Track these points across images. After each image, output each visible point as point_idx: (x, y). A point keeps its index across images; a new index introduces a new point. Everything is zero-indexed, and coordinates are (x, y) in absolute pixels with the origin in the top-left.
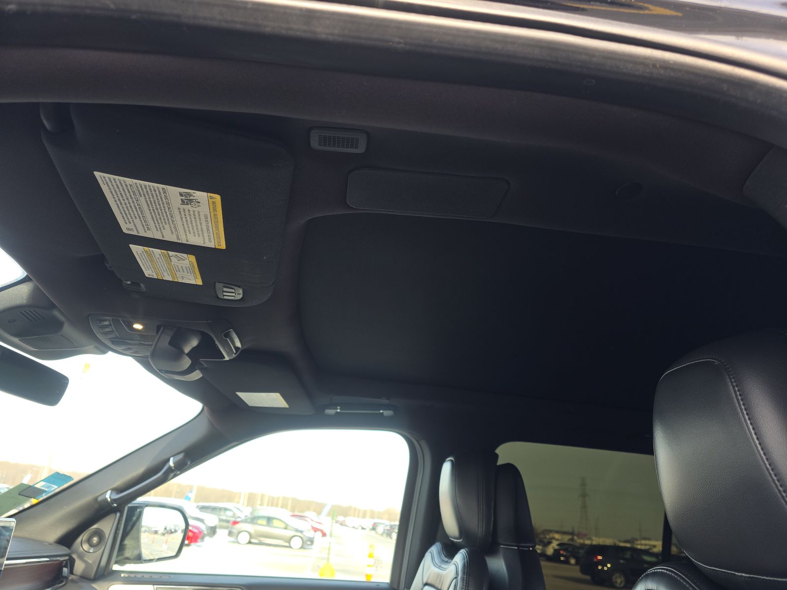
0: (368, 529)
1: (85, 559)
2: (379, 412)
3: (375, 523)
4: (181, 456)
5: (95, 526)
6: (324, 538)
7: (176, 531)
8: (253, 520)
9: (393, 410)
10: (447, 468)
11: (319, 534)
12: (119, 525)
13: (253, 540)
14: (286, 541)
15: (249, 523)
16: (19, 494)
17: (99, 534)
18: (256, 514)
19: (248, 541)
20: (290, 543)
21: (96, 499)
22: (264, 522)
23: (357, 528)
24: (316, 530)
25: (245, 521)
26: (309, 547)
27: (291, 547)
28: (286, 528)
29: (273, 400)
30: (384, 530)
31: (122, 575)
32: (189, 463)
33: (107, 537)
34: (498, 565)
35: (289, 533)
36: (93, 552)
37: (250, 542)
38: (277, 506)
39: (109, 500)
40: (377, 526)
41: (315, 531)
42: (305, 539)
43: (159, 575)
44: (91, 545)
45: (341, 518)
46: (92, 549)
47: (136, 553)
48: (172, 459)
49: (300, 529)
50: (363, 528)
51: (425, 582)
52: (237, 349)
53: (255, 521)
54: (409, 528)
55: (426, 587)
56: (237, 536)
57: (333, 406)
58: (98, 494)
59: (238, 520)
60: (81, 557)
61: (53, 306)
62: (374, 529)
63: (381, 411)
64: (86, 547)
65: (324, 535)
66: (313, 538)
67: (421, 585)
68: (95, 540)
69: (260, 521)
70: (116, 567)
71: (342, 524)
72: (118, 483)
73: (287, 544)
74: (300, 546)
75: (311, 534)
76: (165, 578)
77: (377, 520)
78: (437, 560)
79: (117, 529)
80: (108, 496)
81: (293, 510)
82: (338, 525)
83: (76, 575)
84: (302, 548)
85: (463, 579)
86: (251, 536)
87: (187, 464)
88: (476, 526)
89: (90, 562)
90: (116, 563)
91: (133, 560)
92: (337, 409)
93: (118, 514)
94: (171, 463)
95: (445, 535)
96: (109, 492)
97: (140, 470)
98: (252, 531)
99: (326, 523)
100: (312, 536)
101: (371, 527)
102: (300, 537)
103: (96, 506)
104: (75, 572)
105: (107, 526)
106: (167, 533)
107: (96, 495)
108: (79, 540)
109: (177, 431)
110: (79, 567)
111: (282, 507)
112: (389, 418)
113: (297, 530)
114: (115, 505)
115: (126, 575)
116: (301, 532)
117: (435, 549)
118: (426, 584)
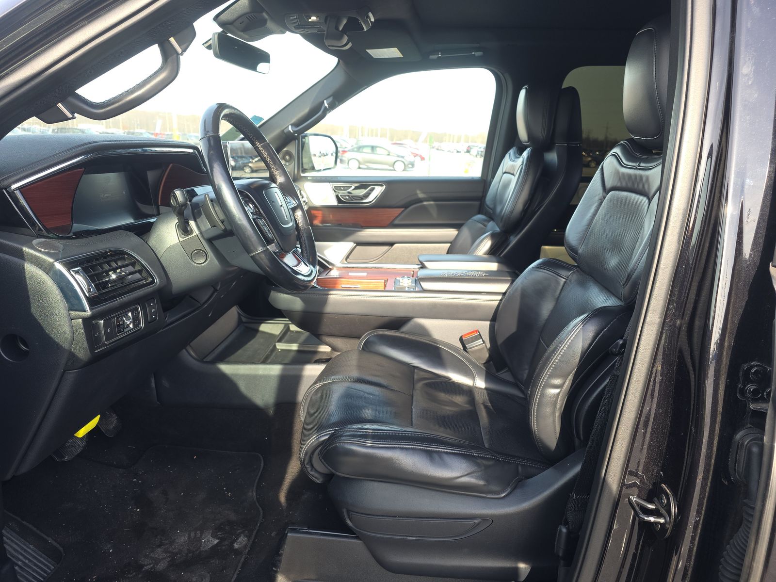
0: (463, 152)
2: (470, 54)
3: (469, 146)
4: (331, 99)
5: (285, 149)
6: (423, 161)
7: (327, 155)
8: (359, 149)
9: (483, 52)
10: (523, 94)
11: (418, 158)
13: (361, 166)
14: (390, 166)
15: (356, 151)
17: (288, 153)
18: (361, 144)
19: (358, 167)
20: (394, 168)
21: (283, 131)
22: (369, 150)
23: (453, 152)
24: (416, 155)
25: (352, 150)
26: (411, 169)
27: (395, 170)
28: (389, 155)
29: (393, 53)
30: (478, 151)
31: (308, 178)
32: (337, 103)
33: (294, 156)
34: (552, 157)
35: (391, 159)
36: (289, 165)
37: (359, 168)
38: (377, 136)
39: (292, 131)
40: (471, 149)
41: (415, 157)
42: (406, 163)
44: (286, 161)
45: (436, 144)
46: (287, 163)
47: (310, 165)
48: (325, 101)
49: (401, 154)
50: (458, 152)
51: (504, 171)
52: (371, 22)
53: (361, 150)
54: (495, 140)
55: (505, 174)
56: (348, 163)
57: (435, 52)
58: (284, 128)
59: (346, 150)
61: (263, 10)
62: (468, 151)
63: (473, 53)
64: (283, 162)
65: (423, 159)
66: (414, 161)
67: (501, 174)
68: (287, 157)
69: (365, 150)
70: (302, 175)
71: (438, 149)
72: (294, 121)
73: (392, 168)
74: (403, 169)
75: (411, 158)
76: (335, 179)
77: (470, 144)
78: (513, 157)
79: (298, 150)
80: (290, 128)
81: (392, 139)
82: (434, 150)
84: (404, 170)
85: (526, 164)
86: (360, 163)
87: (336, 104)
88: (540, 133)
90: (302, 171)
91: (310, 170)
92: (439, 55)
93: (297, 141)
94: (326, 105)
95: (520, 142)
96: (290, 127)
97: (306, 111)
98: (361, 160)
99: (423, 149)
100: (412, 161)
101: (466, 151)
102: (402, 161)
103: (284, 136)
105: (292, 148)
106: (322, 155)
107: (282, 129)
109: (324, 79)
111: (381, 137)
112: (479, 57)
113: (398, 156)
114: (296, 135)
116: (403, 157)
117: (511, 152)
118: (505, 173)
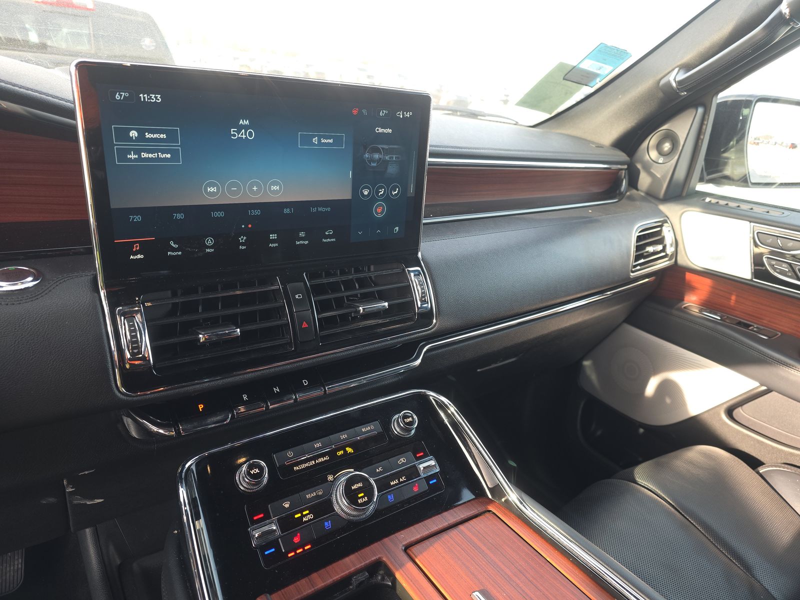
1: (652, 170)
5: (665, 127)
12: (704, 127)
16: (564, 79)
17: (671, 137)
21: (658, 83)
31: (708, 200)
33: (682, 143)
36: (664, 162)
39: (674, 85)
43: (767, 209)
44: (661, 153)
46: (662, 159)
58: (662, 75)
60: (647, 169)
64: (654, 154)
68: (667, 146)
72: (688, 57)
76: (775, 214)
79: (700, 132)
80: (673, 77)
83: (642, 191)
89: (659, 176)
90: (701, 180)
93: (700, 110)
96: (675, 71)
103: (661, 95)
104: (639, 187)
105: (682, 127)
107: (658, 78)
108: (645, 144)
110: (644, 181)
115: (714, 201)
